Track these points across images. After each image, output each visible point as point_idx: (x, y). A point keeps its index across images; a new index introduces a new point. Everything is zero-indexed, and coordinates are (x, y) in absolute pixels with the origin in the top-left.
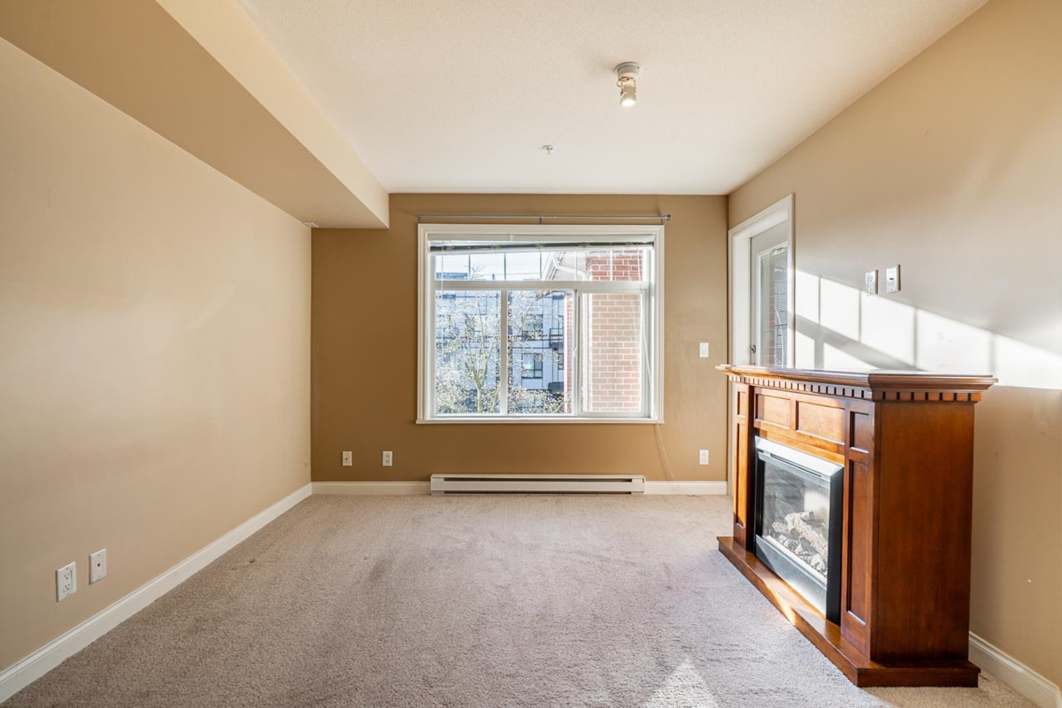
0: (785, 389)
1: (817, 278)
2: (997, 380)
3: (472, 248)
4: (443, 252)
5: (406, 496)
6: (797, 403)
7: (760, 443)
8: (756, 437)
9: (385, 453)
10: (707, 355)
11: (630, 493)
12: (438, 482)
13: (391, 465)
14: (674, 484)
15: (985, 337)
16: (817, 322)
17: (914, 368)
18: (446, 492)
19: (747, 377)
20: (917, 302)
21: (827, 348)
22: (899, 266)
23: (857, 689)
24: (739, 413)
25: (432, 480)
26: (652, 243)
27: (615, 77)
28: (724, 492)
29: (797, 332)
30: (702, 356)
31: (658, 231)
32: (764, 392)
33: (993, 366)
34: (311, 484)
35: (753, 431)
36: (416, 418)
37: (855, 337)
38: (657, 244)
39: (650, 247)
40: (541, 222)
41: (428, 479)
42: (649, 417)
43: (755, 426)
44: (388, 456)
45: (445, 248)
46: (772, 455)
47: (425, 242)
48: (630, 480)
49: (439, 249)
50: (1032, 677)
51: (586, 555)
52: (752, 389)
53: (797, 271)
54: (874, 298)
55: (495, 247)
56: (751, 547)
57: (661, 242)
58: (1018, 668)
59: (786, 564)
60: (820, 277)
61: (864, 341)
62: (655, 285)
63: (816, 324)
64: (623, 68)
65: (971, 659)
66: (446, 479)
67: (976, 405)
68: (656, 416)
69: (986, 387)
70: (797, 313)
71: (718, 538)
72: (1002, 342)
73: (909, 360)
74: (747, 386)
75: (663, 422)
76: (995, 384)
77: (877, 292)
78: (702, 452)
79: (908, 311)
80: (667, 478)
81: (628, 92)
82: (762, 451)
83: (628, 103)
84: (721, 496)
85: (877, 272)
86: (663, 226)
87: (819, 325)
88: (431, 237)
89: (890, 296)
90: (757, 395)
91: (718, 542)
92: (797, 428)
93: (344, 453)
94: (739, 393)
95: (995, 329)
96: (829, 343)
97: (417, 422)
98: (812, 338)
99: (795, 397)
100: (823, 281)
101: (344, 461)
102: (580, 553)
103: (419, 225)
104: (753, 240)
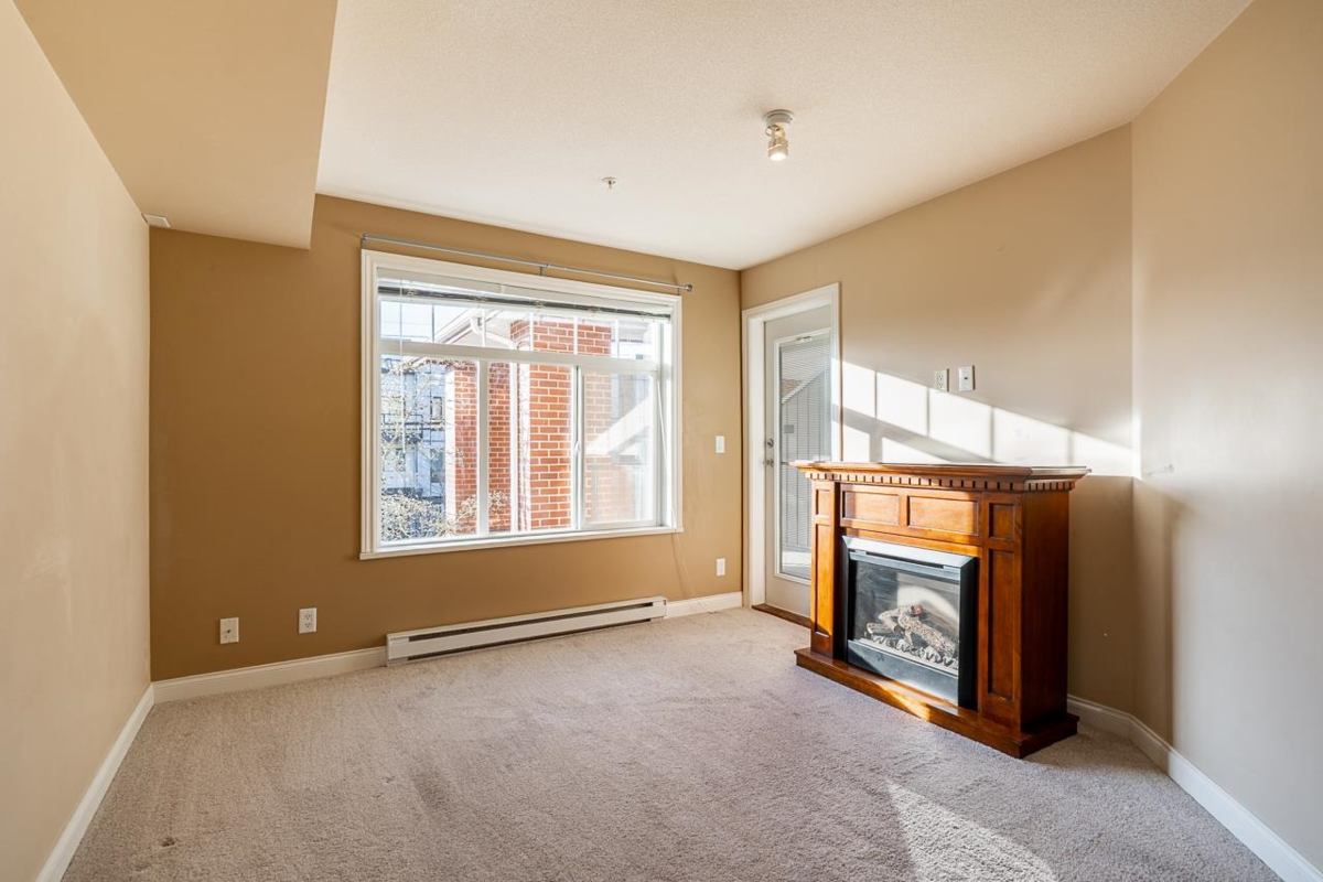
0: (891, 484)
1: (872, 373)
2: (1090, 471)
3: (446, 296)
4: (400, 297)
5: (347, 675)
6: (908, 498)
7: (852, 543)
8: (844, 537)
9: (303, 612)
10: (722, 451)
11: (648, 620)
12: (399, 644)
13: (315, 630)
14: (694, 602)
15: (1063, 434)
16: (873, 416)
17: (991, 461)
18: (410, 658)
19: (837, 473)
20: (995, 401)
21: (886, 443)
22: (974, 367)
23: (1020, 761)
24: (817, 513)
25: (390, 643)
26: (668, 316)
27: (763, 125)
28: (740, 604)
29: (845, 427)
30: (718, 451)
31: (673, 303)
32: (856, 488)
33: (1071, 457)
34: (152, 686)
35: (839, 532)
36: (359, 550)
37: (922, 431)
38: (674, 317)
39: (664, 321)
40: (541, 273)
41: (383, 642)
42: (661, 525)
43: (842, 525)
44: (308, 617)
45: (405, 292)
46: (868, 553)
47: (371, 278)
48: (650, 604)
49: (395, 291)
50: (1108, 713)
51: (677, 700)
52: (837, 486)
53: (844, 363)
54: (945, 396)
55: (479, 299)
56: (841, 654)
57: (678, 316)
58: (1097, 709)
59: (896, 662)
60: (877, 371)
61: (934, 435)
62: (673, 368)
63: (872, 419)
64: (777, 116)
65: (1069, 711)
66: (412, 639)
67: (1070, 492)
68: (672, 523)
69: (1080, 476)
70: (845, 405)
71: (795, 652)
72: (1081, 440)
73: (987, 454)
74: (833, 483)
75: (681, 530)
76: (1089, 474)
77: (948, 390)
78: (718, 561)
79: (985, 409)
80: (685, 596)
81: (779, 144)
82: (853, 551)
83: (778, 157)
84: (738, 608)
85: (948, 371)
86: (680, 298)
87: (875, 419)
88: (382, 272)
89: (964, 394)
90: (844, 493)
91: (795, 656)
92: (908, 524)
93: (222, 621)
94: (817, 491)
95: (1073, 427)
96: (888, 437)
97: (362, 557)
98: (867, 432)
99: (905, 492)
100: (879, 375)
101: (222, 637)
102: (668, 699)
103: (363, 251)
104: (767, 325)
